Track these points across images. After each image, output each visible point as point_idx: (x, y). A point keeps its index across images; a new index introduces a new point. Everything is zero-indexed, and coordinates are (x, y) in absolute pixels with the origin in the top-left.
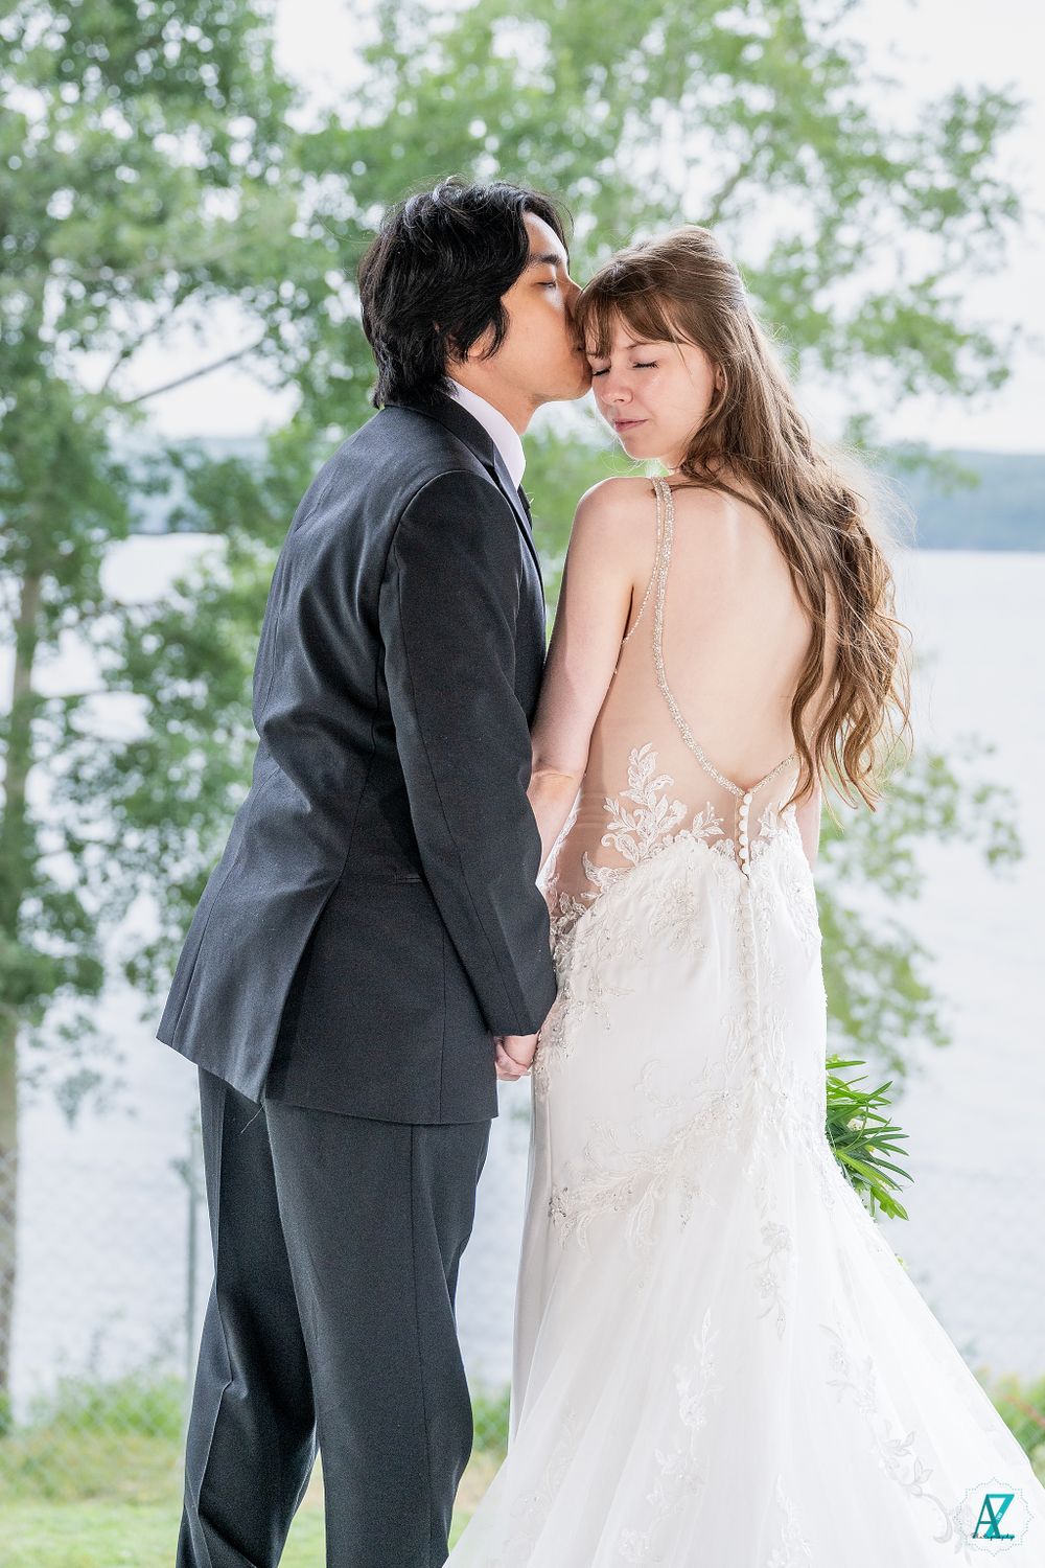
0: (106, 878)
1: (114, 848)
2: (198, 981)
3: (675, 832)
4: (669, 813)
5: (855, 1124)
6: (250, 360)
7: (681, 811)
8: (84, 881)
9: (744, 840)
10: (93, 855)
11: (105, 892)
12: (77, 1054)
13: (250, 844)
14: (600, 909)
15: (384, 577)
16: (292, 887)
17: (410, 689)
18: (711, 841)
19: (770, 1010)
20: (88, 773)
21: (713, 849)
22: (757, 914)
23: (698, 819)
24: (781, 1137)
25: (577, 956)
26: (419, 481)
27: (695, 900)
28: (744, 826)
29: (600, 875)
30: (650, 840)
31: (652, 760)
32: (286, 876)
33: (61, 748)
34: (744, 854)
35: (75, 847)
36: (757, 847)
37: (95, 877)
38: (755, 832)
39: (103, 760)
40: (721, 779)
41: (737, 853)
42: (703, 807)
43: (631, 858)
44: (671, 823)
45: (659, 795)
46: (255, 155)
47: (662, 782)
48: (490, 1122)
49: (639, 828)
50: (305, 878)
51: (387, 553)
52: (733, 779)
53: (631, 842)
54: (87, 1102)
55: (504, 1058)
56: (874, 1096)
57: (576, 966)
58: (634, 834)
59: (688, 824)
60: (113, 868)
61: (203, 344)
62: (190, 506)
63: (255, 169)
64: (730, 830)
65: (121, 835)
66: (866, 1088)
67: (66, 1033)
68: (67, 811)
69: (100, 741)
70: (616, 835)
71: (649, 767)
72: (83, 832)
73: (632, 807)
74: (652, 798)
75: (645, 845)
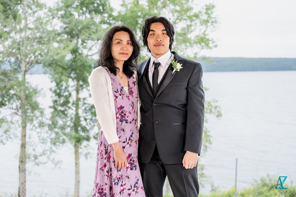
0: (90, 124)
1: (91, 120)
8: (87, 124)
10: (88, 121)
11: (90, 126)
12: (87, 149)
20: (87, 109)
33: (83, 106)
35: (86, 120)
37: (89, 124)
39: (90, 107)
46: (108, 19)
54: (89, 156)
60: (91, 122)
63: (108, 21)
65: (92, 118)
67: (85, 146)
68: (85, 114)
69: (89, 104)
72: (87, 117)
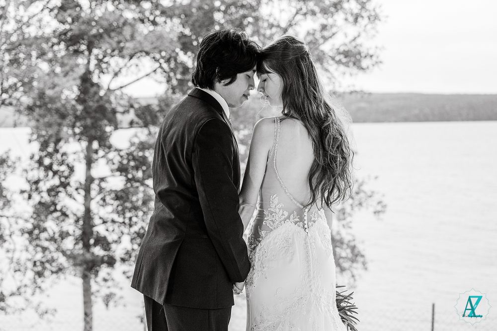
2: (142, 269)
3: (285, 220)
4: (283, 215)
5: (343, 304)
6: (153, 74)
7: (286, 214)
9: (306, 222)
13: (156, 229)
14: (263, 243)
15: (193, 151)
16: (170, 241)
17: (203, 184)
18: (296, 223)
19: (315, 272)
21: (296, 225)
22: (311, 244)
23: (292, 216)
24: (320, 309)
25: (257, 257)
26: (202, 122)
27: (291, 240)
28: (306, 218)
29: (263, 233)
30: (277, 223)
31: (277, 199)
32: (167, 238)
33: (99, 193)
34: (306, 226)
36: (310, 224)
38: (310, 220)
40: (298, 204)
41: (304, 226)
42: (293, 213)
43: (272, 228)
44: (284, 217)
45: (280, 209)
46: (152, 14)
47: (280, 205)
48: (231, 307)
49: (274, 219)
50: (173, 238)
51: (194, 143)
52: (302, 204)
53: (271, 223)
55: (235, 288)
56: (349, 296)
57: (257, 260)
58: (272, 221)
59: (289, 218)
61: (139, 70)
62: (136, 119)
63: (152, 18)
64: (302, 219)
66: (346, 294)
69: (110, 190)
70: (267, 221)
71: (276, 201)
73: (271, 213)
74: (278, 210)
75: (275, 224)
